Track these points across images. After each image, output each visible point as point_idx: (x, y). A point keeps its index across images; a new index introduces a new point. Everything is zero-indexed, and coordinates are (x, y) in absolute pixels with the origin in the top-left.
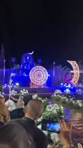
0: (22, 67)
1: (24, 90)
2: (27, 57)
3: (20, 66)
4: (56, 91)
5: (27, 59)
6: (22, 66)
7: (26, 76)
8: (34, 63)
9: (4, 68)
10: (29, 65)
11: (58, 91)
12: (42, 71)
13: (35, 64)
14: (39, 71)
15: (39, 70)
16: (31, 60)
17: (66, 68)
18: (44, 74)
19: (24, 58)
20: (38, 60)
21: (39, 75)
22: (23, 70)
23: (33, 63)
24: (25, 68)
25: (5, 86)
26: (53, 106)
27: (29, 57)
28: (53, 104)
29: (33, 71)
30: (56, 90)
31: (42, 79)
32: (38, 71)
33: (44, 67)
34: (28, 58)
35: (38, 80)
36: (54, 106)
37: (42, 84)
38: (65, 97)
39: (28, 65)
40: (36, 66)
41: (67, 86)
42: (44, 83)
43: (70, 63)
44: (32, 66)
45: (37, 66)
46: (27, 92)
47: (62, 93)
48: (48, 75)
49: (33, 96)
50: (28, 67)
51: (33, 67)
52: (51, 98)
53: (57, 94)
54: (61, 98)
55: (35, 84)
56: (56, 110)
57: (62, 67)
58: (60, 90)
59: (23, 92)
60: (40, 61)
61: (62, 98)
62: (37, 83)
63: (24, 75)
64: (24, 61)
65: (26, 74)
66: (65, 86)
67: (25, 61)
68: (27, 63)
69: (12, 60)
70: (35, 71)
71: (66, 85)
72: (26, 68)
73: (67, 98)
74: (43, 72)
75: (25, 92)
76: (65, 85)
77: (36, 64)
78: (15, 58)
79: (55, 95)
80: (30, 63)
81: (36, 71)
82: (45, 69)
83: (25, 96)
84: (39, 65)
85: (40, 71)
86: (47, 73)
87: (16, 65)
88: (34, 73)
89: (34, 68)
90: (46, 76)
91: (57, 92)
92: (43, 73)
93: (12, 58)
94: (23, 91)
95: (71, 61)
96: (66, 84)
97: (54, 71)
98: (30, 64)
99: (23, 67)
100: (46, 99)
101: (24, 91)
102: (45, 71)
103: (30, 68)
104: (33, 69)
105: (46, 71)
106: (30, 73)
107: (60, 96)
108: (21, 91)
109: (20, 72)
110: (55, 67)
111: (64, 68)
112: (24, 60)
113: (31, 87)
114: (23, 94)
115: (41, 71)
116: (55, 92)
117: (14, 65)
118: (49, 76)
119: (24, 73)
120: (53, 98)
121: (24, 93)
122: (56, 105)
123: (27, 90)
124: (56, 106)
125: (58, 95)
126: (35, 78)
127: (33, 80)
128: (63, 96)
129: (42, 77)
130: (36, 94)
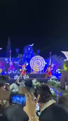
3: (23, 55)
5: (28, 50)
6: (24, 55)
8: (34, 53)
9: (10, 57)
10: (30, 55)
15: (38, 59)
16: (31, 51)
17: (60, 57)
18: (42, 63)
19: (26, 49)
20: (37, 51)
21: (38, 63)
24: (27, 57)
25: (11, 72)
29: (33, 60)
31: (41, 66)
33: (42, 57)
34: (29, 49)
37: (40, 70)
38: (59, 82)
42: (42, 69)
43: (64, 53)
44: (32, 56)
45: (36, 56)
46: (28, 77)
47: (57, 78)
48: (45, 63)
52: (48, 82)
54: (56, 83)
55: (35, 70)
57: (57, 57)
58: (55, 76)
60: (39, 51)
61: (57, 82)
62: (36, 69)
64: (26, 52)
68: (28, 53)
69: (17, 50)
70: (35, 60)
74: (41, 61)
75: (26, 77)
78: (19, 49)
79: (51, 80)
80: (31, 53)
81: (36, 60)
82: (42, 58)
83: (26, 80)
84: (38, 54)
85: (39, 59)
86: (44, 61)
87: (19, 54)
88: (34, 61)
90: (44, 64)
91: (53, 78)
92: (41, 62)
93: (16, 49)
95: (65, 52)
97: (50, 60)
99: (25, 56)
104: (33, 58)
106: (31, 61)
107: (55, 81)
111: (58, 57)
112: (26, 51)
113: (31, 73)
114: (25, 79)
116: (51, 78)
117: (18, 54)
118: (46, 64)
123: (28, 76)
124: (51, 90)
125: (53, 80)
126: (34, 65)
127: (33, 67)
128: (57, 81)
129: (41, 65)
130: (35, 79)
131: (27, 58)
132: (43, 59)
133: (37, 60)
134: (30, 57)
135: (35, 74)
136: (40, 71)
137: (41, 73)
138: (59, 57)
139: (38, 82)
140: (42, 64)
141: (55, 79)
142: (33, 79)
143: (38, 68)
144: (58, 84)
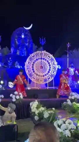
0: (12, 52)
1: (16, 93)
5: (22, 38)
7: (19, 67)
8: (34, 45)
10: (25, 49)
18: (50, 65)
19: (17, 37)
20: (40, 40)
21: (42, 67)
24: (18, 53)
28: (64, 119)
29: (31, 59)
34: (23, 37)
35: (39, 76)
36: (67, 122)
42: (50, 80)
46: (22, 97)
48: (58, 67)
49: (31, 104)
50: (23, 52)
53: (72, 101)
55: (35, 82)
59: (14, 97)
60: (43, 42)
62: (37, 80)
63: (16, 66)
64: (17, 42)
65: (20, 65)
70: (35, 59)
75: (18, 97)
77: (36, 47)
79: (69, 102)
80: (27, 44)
81: (37, 60)
82: (51, 56)
85: (44, 59)
86: (56, 63)
88: (34, 63)
89: (32, 55)
90: (55, 68)
91: (73, 98)
92: (49, 63)
94: (14, 94)
97: (68, 59)
101: (16, 95)
102: (52, 60)
103: (26, 55)
105: (54, 59)
106: (27, 63)
108: (11, 95)
109: (9, 62)
110: (71, 51)
112: (16, 39)
115: (46, 60)
116: (70, 97)
118: (60, 68)
119: (17, 63)
120: (65, 107)
121: (16, 99)
123: (21, 94)
124: (70, 123)
125: (74, 103)
126: (34, 72)
127: (31, 75)
129: (48, 70)
130: (36, 100)
131: (18, 56)
132: (53, 58)
133: (40, 60)
135: (37, 90)
136: (46, 84)
137: (48, 88)
139: (43, 107)
140: (50, 68)
141: (78, 99)
142: (32, 101)
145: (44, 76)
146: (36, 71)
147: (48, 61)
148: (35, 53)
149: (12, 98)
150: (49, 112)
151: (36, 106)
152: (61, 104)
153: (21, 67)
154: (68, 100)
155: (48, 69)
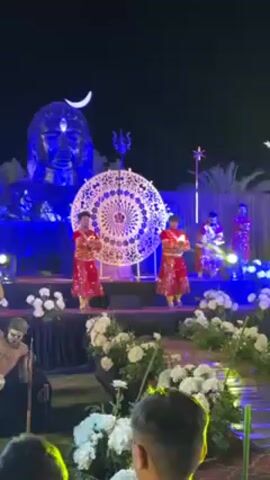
0: (31, 173)
1: (45, 292)
2: (57, 123)
3: (24, 166)
4: (208, 300)
5: (59, 133)
6: (31, 169)
7: (53, 219)
8: (96, 153)
10: (70, 164)
11: (219, 299)
12: (137, 196)
13: (98, 159)
14: (123, 197)
15: (120, 192)
16: (78, 141)
17: (260, 179)
18: (144, 212)
19: (45, 129)
21: (120, 218)
22: (40, 192)
23: (90, 156)
24: (49, 177)
26: (190, 374)
27: (70, 124)
28: (190, 367)
29: (88, 194)
30: (206, 294)
31: (138, 237)
32: (113, 193)
34: (64, 128)
35: (113, 242)
36: (197, 373)
37: (137, 261)
38: (253, 331)
39: (64, 163)
40: (105, 168)
41: (261, 274)
42: (146, 255)
44: (85, 172)
45: (109, 172)
46: (61, 303)
47: (236, 307)
49: (89, 324)
50: (65, 176)
51: (90, 176)
52: (182, 333)
53: (210, 314)
54: (231, 334)
55: (102, 261)
56: (207, 395)
57: (239, 178)
58: (227, 293)
59: (39, 301)
60: (125, 143)
61: (238, 332)
62: (108, 256)
63: (43, 216)
64: (46, 145)
65: (55, 212)
66: (255, 274)
67: (50, 139)
68: (59, 155)
70: (101, 194)
71: (259, 268)
72: (55, 177)
73: (260, 332)
74: (143, 202)
75: (50, 305)
76: (252, 269)
77: (104, 159)
79: (201, 318)
80: (76, 151)
81: (106, 195)
82: (148, 184)
84: (119, 162)
85: (127, 193)
86: (162, 206)
88: (97, 204)
89: (93, 181)
90: (158, 220)
91: (212, 305)
92: (142, 206)
94: (37, 296)
96: (258, 262)
97: (197, 196)
98: (73, 159)
99: (40, 173)
100: (154, 339)
101: (45, 299)
102: (151, 196)
104: (89, 183)
105: (158, 194)
107: (228, 326)
108: (30, 299)
109: (22, 202)
110: (205, 172)
111: (246, 180)
112: (43, 137)
114: (38, 313)
115: (132, 196)
116: (203, 304)
119: (45, 205)
120: (190, 332)
121: (44, 309)
122: (203, 368)
123: (58, 294)
124: (206, 376)
125: (216, 320)
128: (240, 322)
129: (138, 227)
130: (105, 314)
131: (48, 185)
132: (155, 191)
133: (115, 197)
134: (72, 176)
136: (134, 268)
137: (139, 277)
138: (252, 177)
139: (125, 331)
140: (145, 219)
141: (228, 311)
142: (91, 316)
143: (119, 244)
144: (242, 340)
145: (126, 243)
146: (103, 230)
147: (138, 200)
148: (102, 175)
149: (31, 307)
150: (145, 345)
151: (104, 330)
152: (177, 325)
153: (59, 218)
154: (197, 312)
155: (140, 222)
